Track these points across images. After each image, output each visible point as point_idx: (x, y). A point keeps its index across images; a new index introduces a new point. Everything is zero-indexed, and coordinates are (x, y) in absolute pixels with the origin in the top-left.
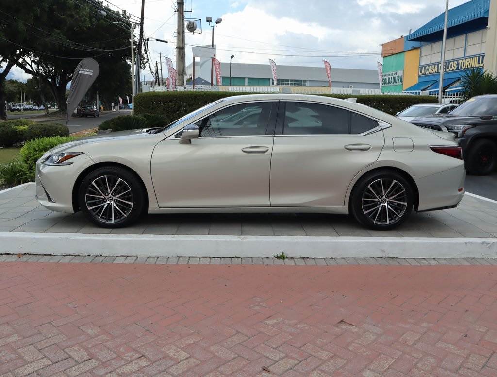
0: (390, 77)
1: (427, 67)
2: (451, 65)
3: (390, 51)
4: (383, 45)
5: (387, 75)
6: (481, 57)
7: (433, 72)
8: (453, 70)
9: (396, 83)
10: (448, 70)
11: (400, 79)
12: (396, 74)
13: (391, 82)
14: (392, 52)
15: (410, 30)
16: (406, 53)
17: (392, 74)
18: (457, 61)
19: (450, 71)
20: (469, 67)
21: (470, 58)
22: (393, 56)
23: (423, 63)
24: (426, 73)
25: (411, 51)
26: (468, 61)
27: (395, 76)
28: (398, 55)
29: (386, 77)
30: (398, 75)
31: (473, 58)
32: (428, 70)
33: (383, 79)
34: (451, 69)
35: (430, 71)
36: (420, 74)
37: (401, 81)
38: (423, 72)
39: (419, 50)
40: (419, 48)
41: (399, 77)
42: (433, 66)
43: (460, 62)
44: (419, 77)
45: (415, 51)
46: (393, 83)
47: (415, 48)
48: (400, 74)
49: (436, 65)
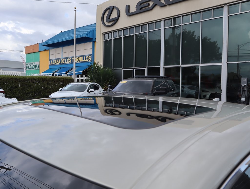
0: (31, 65)
1: (54, 61)
2: (68, 60)
3: (30, 51)
4: (25, 47)
5: (29, 64)
6: (84, 57)
7: (57, 63)
8: (69, 63)
9: (35, 68)
10: (66, 63)
11: (37, 67)
12: (35, 63)
13: (32, 68)
14: (32, 51)
15: (42, 40)
16: (40, 52)
17: (32, 63)
18: (71, 58)
19: (67, 63)
20: (78, 61)
21: (78, 57)
22: (32, 54)
23: (51, 58)
24: (54, 64)
25: (44, 52)
26: (77, 59)
27: (34, 65)
28: (36, 54)
29: (29, 65)
30: (36, 64)
31: (80, 57)
32: (54, 62)
33: (27, 66)
34: (68, 62)
35: (56, 62)
36: (50, 64)
37: (38, 67)
38: (52, 63)
39: (48, 51)
40: (49, 50)
41: (37, 65)
42: (58, 60)
43: (72, 58)
44: (50, 65)
45: (46, 52)
46: (33, 68)
47: (46, 50)
48: (37, 63)
49: (59, 60)
